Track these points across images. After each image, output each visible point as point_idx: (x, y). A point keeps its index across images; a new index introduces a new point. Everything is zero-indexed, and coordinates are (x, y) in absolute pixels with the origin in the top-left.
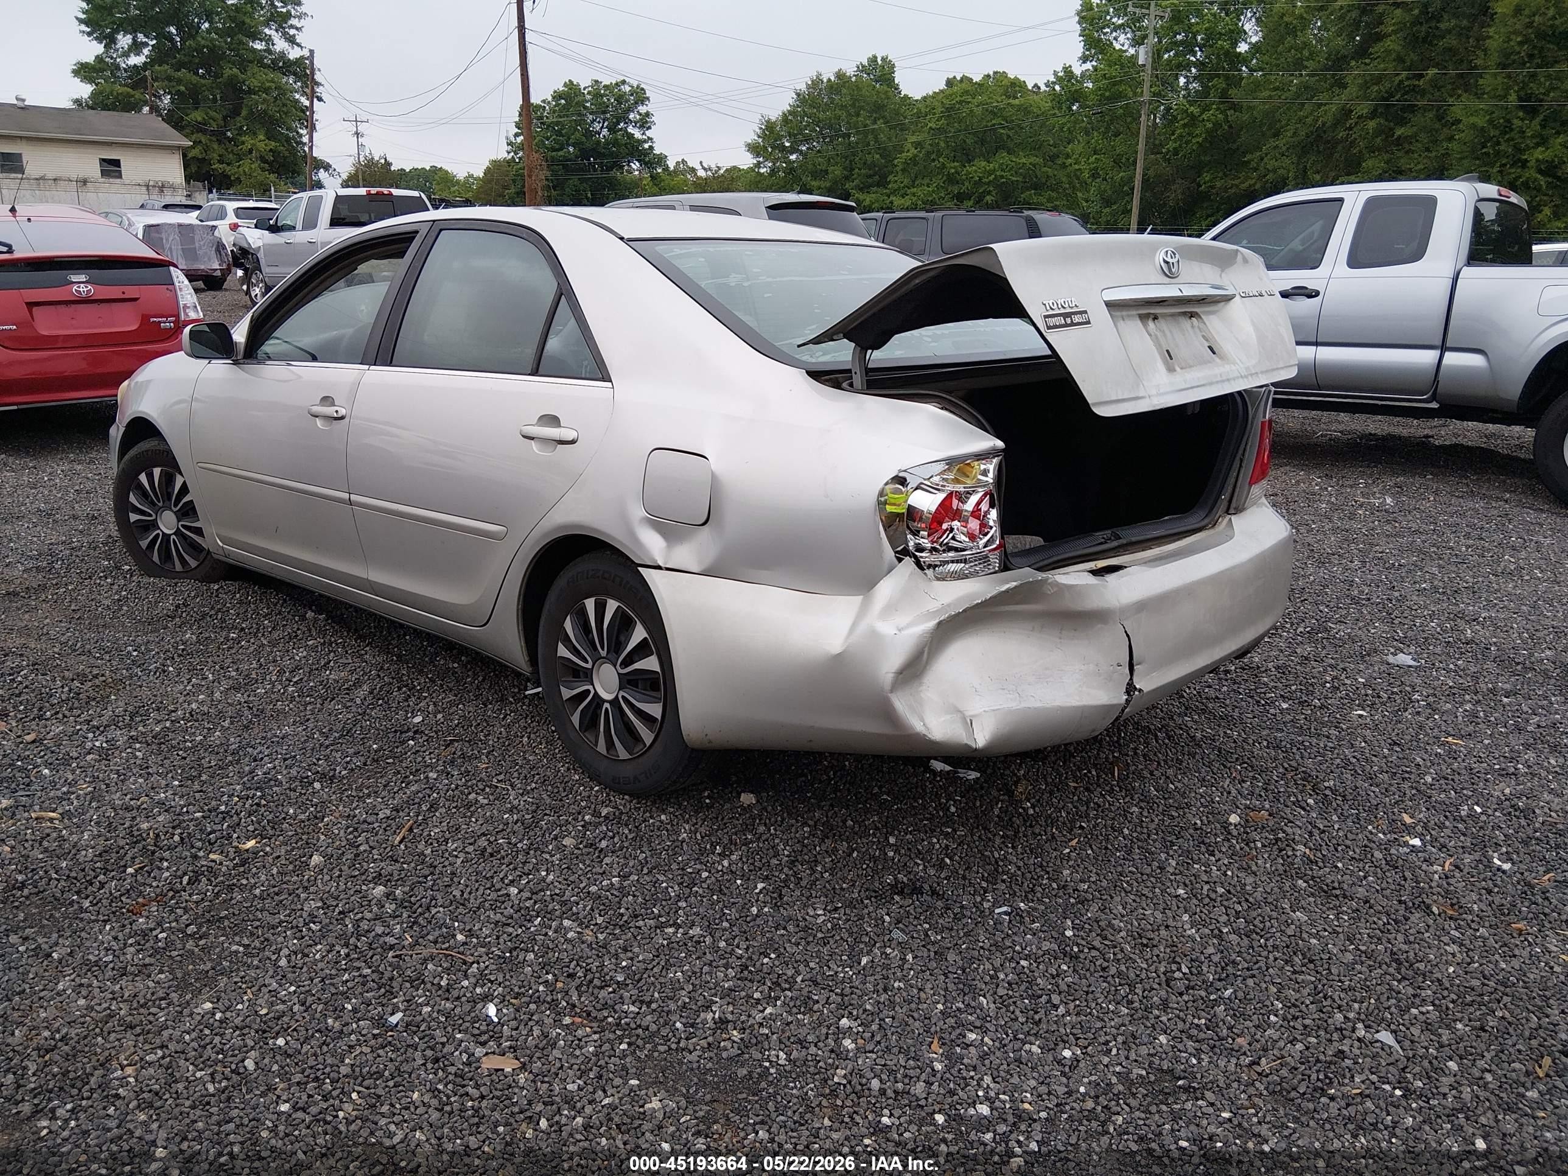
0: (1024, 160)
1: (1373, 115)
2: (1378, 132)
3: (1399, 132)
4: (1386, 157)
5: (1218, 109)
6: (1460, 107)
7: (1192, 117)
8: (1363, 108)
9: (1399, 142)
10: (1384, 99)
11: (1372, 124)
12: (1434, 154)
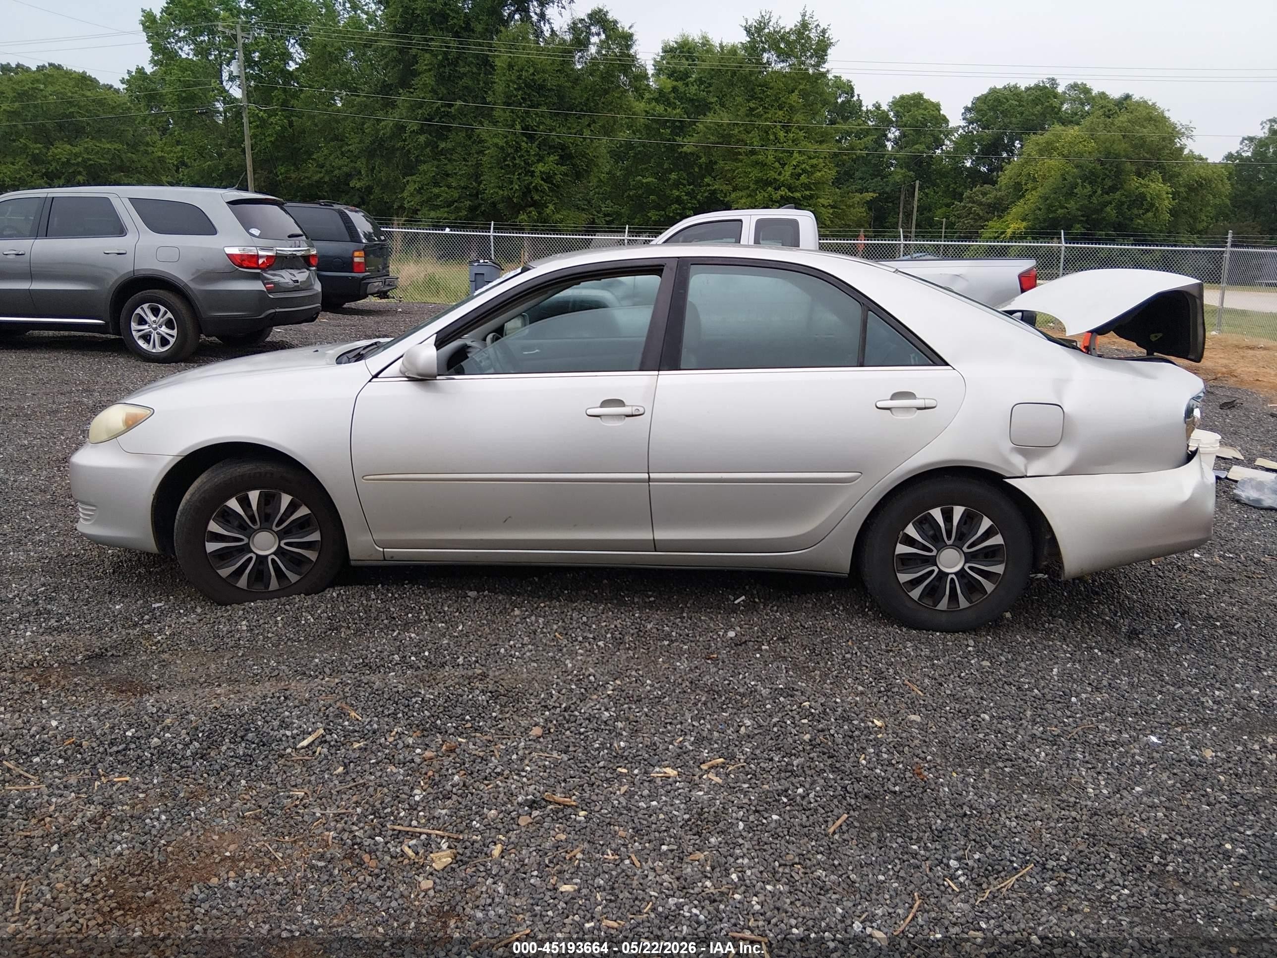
0: (108, 146)
1: (421, 131)
2: (427, 144)
3: (442, 145)
4: (436, 163)
5: (282, 115)
6: (484, 130)
7: (261, 119)
8: (413, 125)
9: (442, 152)
10: (426, 120)
11: (422, 139)
12: (470, 163)
